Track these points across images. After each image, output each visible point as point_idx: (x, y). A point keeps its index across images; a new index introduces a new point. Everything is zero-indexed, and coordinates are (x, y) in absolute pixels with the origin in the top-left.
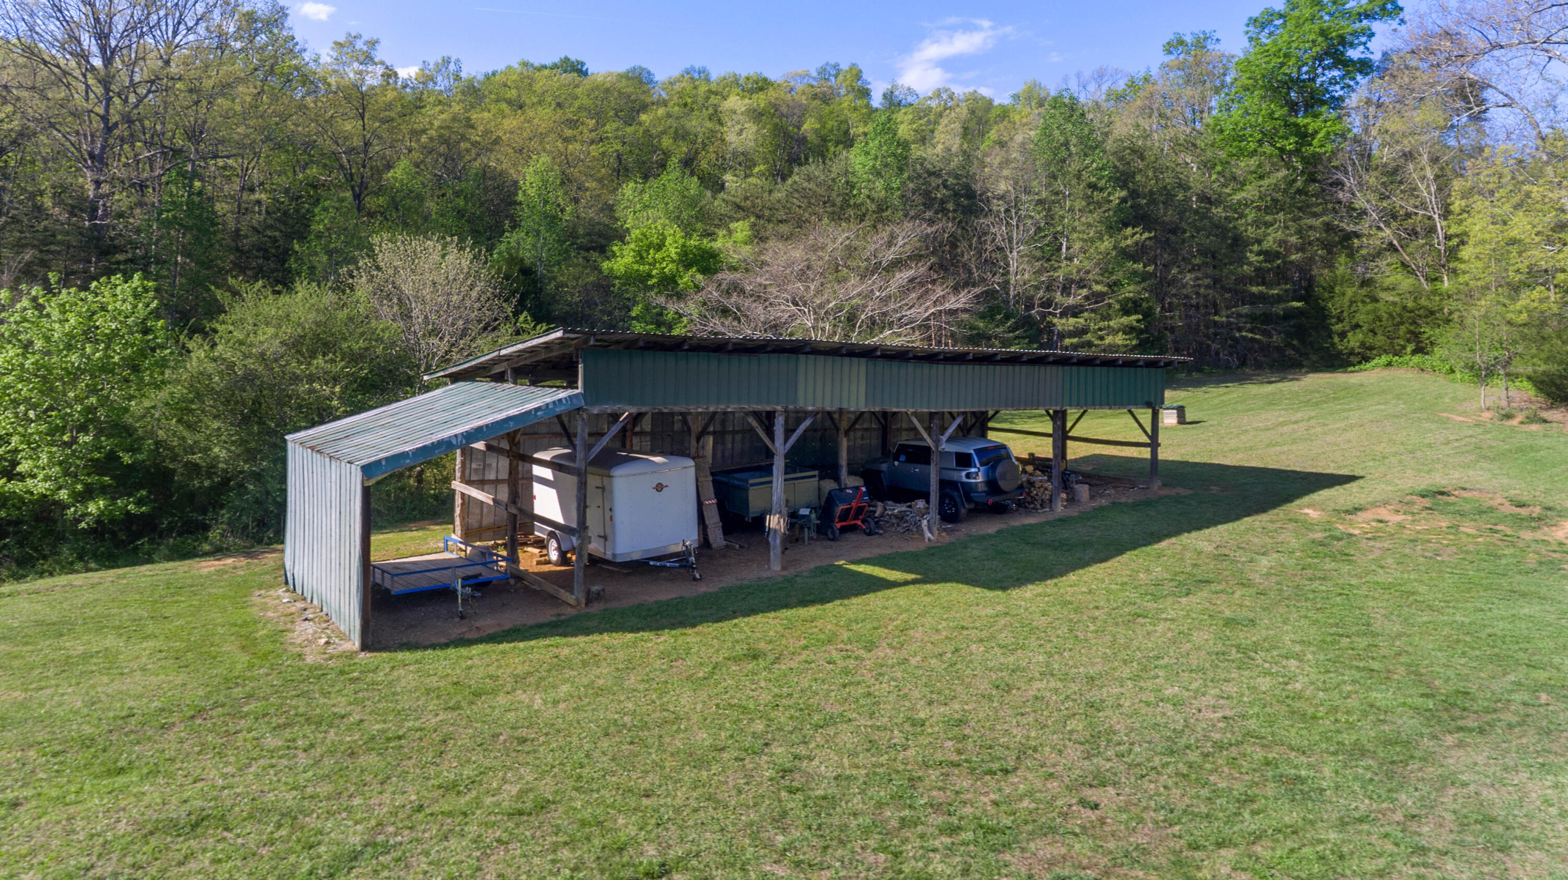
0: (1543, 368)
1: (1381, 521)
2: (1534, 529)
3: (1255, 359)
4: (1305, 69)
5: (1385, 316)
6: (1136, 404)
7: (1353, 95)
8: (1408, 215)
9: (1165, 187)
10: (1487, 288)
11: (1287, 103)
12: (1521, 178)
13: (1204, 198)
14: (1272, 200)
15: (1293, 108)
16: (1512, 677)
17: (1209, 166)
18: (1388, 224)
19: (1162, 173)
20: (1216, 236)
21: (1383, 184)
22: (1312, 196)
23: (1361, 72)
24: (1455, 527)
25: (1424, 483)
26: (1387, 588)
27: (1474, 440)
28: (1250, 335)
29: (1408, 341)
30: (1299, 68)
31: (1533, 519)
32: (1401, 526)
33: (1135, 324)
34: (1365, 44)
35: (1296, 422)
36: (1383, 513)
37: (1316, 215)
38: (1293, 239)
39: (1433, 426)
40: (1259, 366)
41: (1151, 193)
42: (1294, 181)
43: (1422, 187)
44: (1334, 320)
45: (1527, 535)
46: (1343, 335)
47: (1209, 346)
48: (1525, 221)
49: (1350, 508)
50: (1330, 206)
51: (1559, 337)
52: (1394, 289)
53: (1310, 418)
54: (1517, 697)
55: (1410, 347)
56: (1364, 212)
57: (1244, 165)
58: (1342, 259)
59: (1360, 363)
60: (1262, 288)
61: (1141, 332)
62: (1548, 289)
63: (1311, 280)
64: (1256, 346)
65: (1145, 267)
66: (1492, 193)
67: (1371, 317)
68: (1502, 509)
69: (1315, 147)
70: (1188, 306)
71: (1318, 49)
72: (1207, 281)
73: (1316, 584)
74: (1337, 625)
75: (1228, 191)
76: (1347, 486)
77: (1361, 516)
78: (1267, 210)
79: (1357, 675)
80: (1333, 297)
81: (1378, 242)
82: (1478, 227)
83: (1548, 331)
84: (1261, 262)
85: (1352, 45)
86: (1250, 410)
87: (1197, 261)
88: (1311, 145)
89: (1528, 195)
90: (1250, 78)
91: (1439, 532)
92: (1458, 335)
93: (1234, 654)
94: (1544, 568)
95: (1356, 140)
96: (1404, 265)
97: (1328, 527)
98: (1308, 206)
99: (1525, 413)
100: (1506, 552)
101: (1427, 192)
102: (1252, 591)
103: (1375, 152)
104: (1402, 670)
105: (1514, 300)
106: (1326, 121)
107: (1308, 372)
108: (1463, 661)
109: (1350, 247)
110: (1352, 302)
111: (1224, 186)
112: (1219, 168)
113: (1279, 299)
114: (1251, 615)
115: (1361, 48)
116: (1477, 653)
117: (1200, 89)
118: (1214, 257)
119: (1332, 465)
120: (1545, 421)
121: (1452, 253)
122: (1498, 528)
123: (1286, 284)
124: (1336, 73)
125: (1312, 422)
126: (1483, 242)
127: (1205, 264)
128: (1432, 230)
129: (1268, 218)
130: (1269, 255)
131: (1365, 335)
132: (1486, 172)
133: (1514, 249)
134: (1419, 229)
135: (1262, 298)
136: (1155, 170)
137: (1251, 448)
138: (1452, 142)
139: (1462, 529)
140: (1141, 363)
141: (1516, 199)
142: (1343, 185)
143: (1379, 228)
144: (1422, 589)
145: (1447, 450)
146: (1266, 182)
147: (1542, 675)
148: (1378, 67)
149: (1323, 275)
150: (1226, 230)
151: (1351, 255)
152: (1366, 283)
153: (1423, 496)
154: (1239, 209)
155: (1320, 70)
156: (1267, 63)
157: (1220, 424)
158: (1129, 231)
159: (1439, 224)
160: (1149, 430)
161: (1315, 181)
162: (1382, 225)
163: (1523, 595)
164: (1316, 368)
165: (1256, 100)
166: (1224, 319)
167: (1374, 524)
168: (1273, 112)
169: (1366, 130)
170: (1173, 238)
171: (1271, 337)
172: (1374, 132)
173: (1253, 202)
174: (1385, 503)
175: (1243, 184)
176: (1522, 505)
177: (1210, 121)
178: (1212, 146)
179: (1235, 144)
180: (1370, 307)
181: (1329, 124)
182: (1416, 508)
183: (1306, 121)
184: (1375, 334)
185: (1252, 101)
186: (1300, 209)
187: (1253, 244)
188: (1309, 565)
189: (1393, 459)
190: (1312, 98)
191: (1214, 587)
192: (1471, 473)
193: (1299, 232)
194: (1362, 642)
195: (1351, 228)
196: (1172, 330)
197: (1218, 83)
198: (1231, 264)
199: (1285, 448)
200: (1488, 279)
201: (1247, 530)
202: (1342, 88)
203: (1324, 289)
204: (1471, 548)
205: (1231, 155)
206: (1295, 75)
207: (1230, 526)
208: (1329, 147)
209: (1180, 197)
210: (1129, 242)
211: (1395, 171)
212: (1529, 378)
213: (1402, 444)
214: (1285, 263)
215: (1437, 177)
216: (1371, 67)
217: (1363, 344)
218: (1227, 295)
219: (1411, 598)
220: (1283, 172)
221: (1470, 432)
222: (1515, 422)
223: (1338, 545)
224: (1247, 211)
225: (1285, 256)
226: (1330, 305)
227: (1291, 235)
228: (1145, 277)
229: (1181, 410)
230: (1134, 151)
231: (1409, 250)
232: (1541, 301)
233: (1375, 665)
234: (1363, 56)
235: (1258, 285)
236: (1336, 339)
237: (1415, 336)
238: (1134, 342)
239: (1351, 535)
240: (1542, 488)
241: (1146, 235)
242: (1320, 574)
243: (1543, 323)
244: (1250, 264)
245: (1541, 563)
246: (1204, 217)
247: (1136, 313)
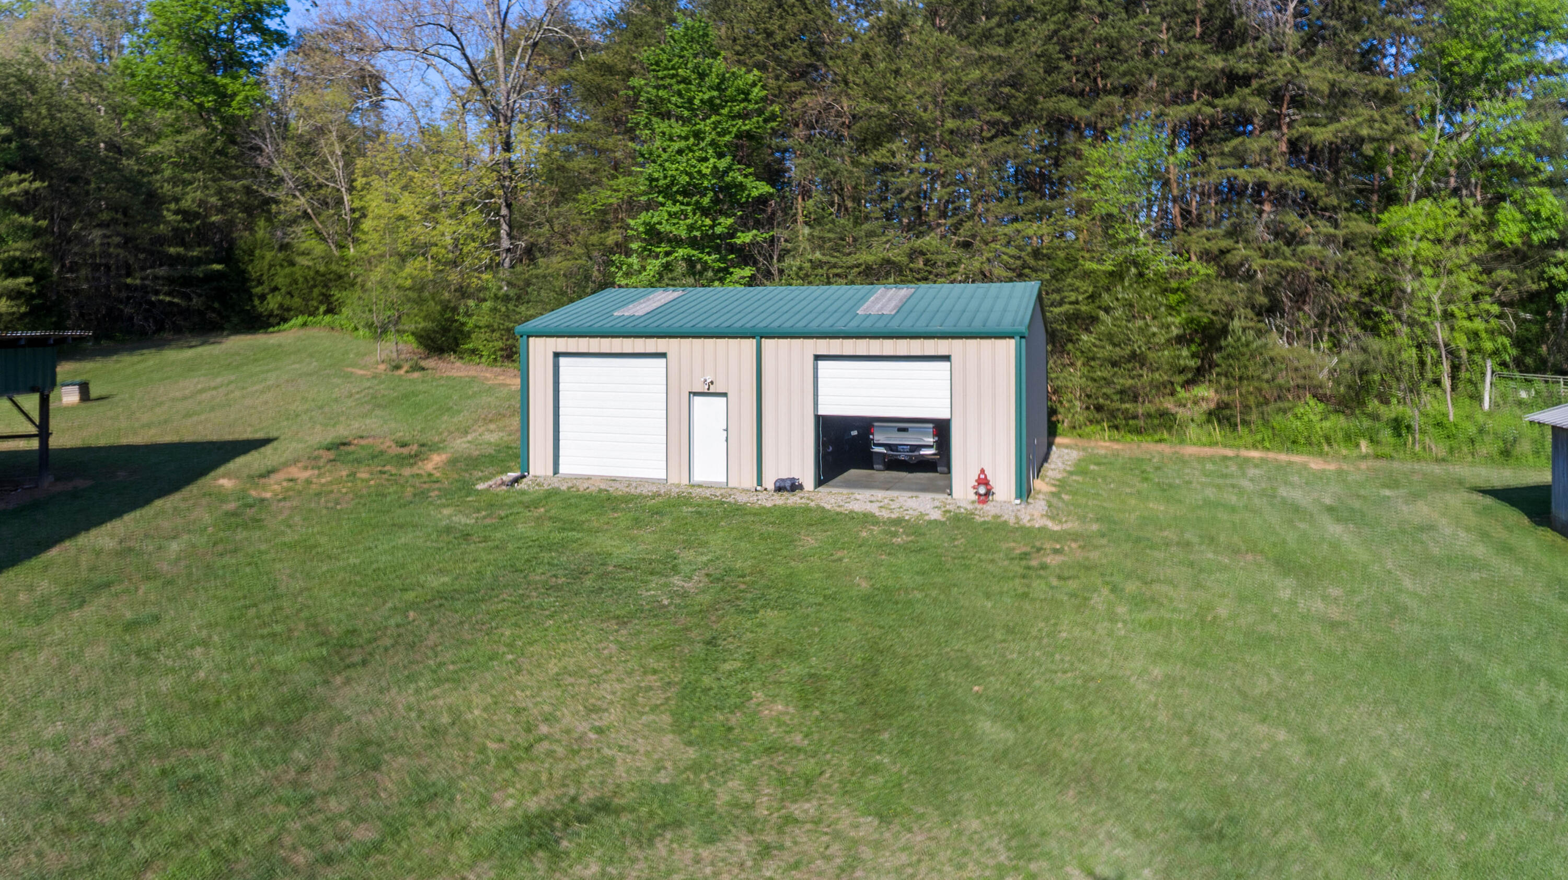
0: (422, 325)
1: (291, 480)
2: (412, 465)
3: (174, 323)
4: (223, 28)
5: (301, 280)
6: (19, 391)
7: (271, 64)
8: (320, 186)
9: (64, 129)
10: (382, 256)
11: (205, 58)
12: (407, 164)
13: (112, 146)
14: (191, 157)
15: (212, 65)
16: (389, 605)
17: (117, 112)
18: (303, 194)
19: (60, 111)
20: (128, 190)
21: (298, 154)
22: (233, 158)
23: (278, 43)
24: (353, 475)
25: (331, 436)
26: (292, 546)
27: (371, 391)
28: (168, 299)
29: (321, 302)
30: (217, 27)
31: (411, 457)
32: (308, 482)
33: (23, 287)
34: (281, 16)
35: (215, 388)
36: (294, 472)
37: (235, 178)
38: (213, 200)
39: (339, 381)
40: (178, 331)
41: (45, 134)
42: (214, 140)
43: (332, 162)
44: (254, 283)
45: (407, 472)
46: (263, 297)
47: (122, 311)
48: (410, 200)
49: (263, 470)
50: (249, 170)
51: (433, 299)
52: (308, 254)
53: (230, 383)
54: (392, 622)
55: (322, 309)
56: (281, 180)
57: (161, 116)
58: (262, 223)
59: (279, 324)
60: (181, 250)
61: (32, 297)
62: (427, 259)
63: (232, 243)
64: (175, 309)
65: (36, 220)
66: (387, 173)
67: (288, 280)
68: (390, 451)
69: (234, 108)
70: (95, 268)
71: (236, 11)
72: (117, 240)
73: (227, 559)
74: (245, 597)
75: (141, 141)
76: (263, 450)
77: (274, 478)
78: (185, 167)
79: (260, 643)
80: (252, 261)
81: (294, 210)
82: (374, 204)
83: (426, 294)
84: (179, 222)
85: (268, 15)
86: (167, 378)
87: (105, 216)
88: (230, 106)
89: (411, 179)
90: (164, 24)
91: (339, 481)
92: (360, 298)
93: (135, 661)
94: (417, 499)
95: (274, 107)
96: (317, 232)
97: (241, 495)
98: (227, 168)
99: (410, 363)
100: (391, 490)
101: (336, 166)
102: (159, 583)
103: (293, 122)
104: (302, 626)
105: (401, 268)
106: (244, 85)
107: (229, 335)
108: (353, 601)
109: (269, 211)
110: (271, 266)
111: (138, 136)
112: (130, 116)
113: (199, 261)
114: (155, 610)
115: (278, 20)
116: (364, 589)
117: (109, 22)
118: (125, 214)
119: (249, 429)
120: (423, 369)
121: (356, 223)
122: (386, 468)
123: (206, 245)
124: (254, 38)
125: (232, 387)
126: (380, 217)
127: (114, 221)
128: (339, 202)
129: (187, 176)
130: (187, 215)
131: (284, 297)
132: (382, 155)
133: (402, 224)
134: (329, 200)
135: (179, 259)
136: (50, 106)
137: (166, 422)
138: (358, 123)
139: (358, 475)
140: (23, 342)
141: (404, 181)
142: (260, 150)
143: (294, 196)
144: (323, 540)
145: (350, 403)
146: (183, 138)
147: (410, 596)
148: (293, 42)
149: (243, 237)
150: (140, 185)
151: (269, 220)
152: (284, 247)
153: (328, 449)
154: (156, 162)
155: (238, 32)
156: (185, 12)
157: (132, 398)
158: (14, 176)
159: (346, 198)
160: (36, 417)
161: (234, 142)
162: (297, 194)
163: (401, 527)
164: (237, 330)
165: (172, 50)
166: (138, 282)
167: (285, 484)
168: (189, 66)
169: (283, 100)
170: (74, 189)
171: (191, 300)
172: (290, 104)
173: (171, 157)
174: (296, 461)
175: (159, 136)
176: (404, 445)
177: (120, 62)
178: (122, 90)
179: (148, 92)
180: (288, 270)
181: (247, 88)
182: (322, 462)
183: (224, 81)
184: (292, 296)
185: (167, 49)
186: (220, 170)
187: (170, 202)
188: (221, 540)
189: (304, 417)
190: (231, 59)
191: (117, 588)
192: (368, 421)
193: (219, 192)
194: (267, 608)
195: (270, 194)
196: (76, 292)
197: (130, 19)
198: (145, 221)
199: (203, 417)
200: (383, 249)
201: (156, 516)
202: (261, 55)
203: (244, 252)
204: (365, 492)
205: (145, 104)
206: (213, 31)
207: (137, 513)
208: (248, 111)
209: (83, 141)
210: (14, 189)
211: (310, 143)
212: (413, 334)
213: (313, 400)
214: (204, 224)
215: (344, 154)
216: (286, 40)
217: (281, 306)
218: (142, 256)
219: (314, 552)
220: (203, 130)
221: (368, 384)
222: (402, 372)
223: (249, 512)
224: (164, 166)
225: (206, 216)
226: (250, 268)
227: (212, 196)
228: (36, 233)
229: (84, 388)
230: (21, 81)
231: (322, 218)
232: (422, 269)
233: (278, 628)
234: (279, 28)
235: (177, 245)
236: (257, 302)
237: (326, 298)
238: (23, 309)
239: (263, 500)
240: (419, 428)
241: (37, 184)
242: (231, 547)
243: (422, 288)
244: (167, 223)
245: (415, 495)
246: (114, 167)
247: (25, 274)
